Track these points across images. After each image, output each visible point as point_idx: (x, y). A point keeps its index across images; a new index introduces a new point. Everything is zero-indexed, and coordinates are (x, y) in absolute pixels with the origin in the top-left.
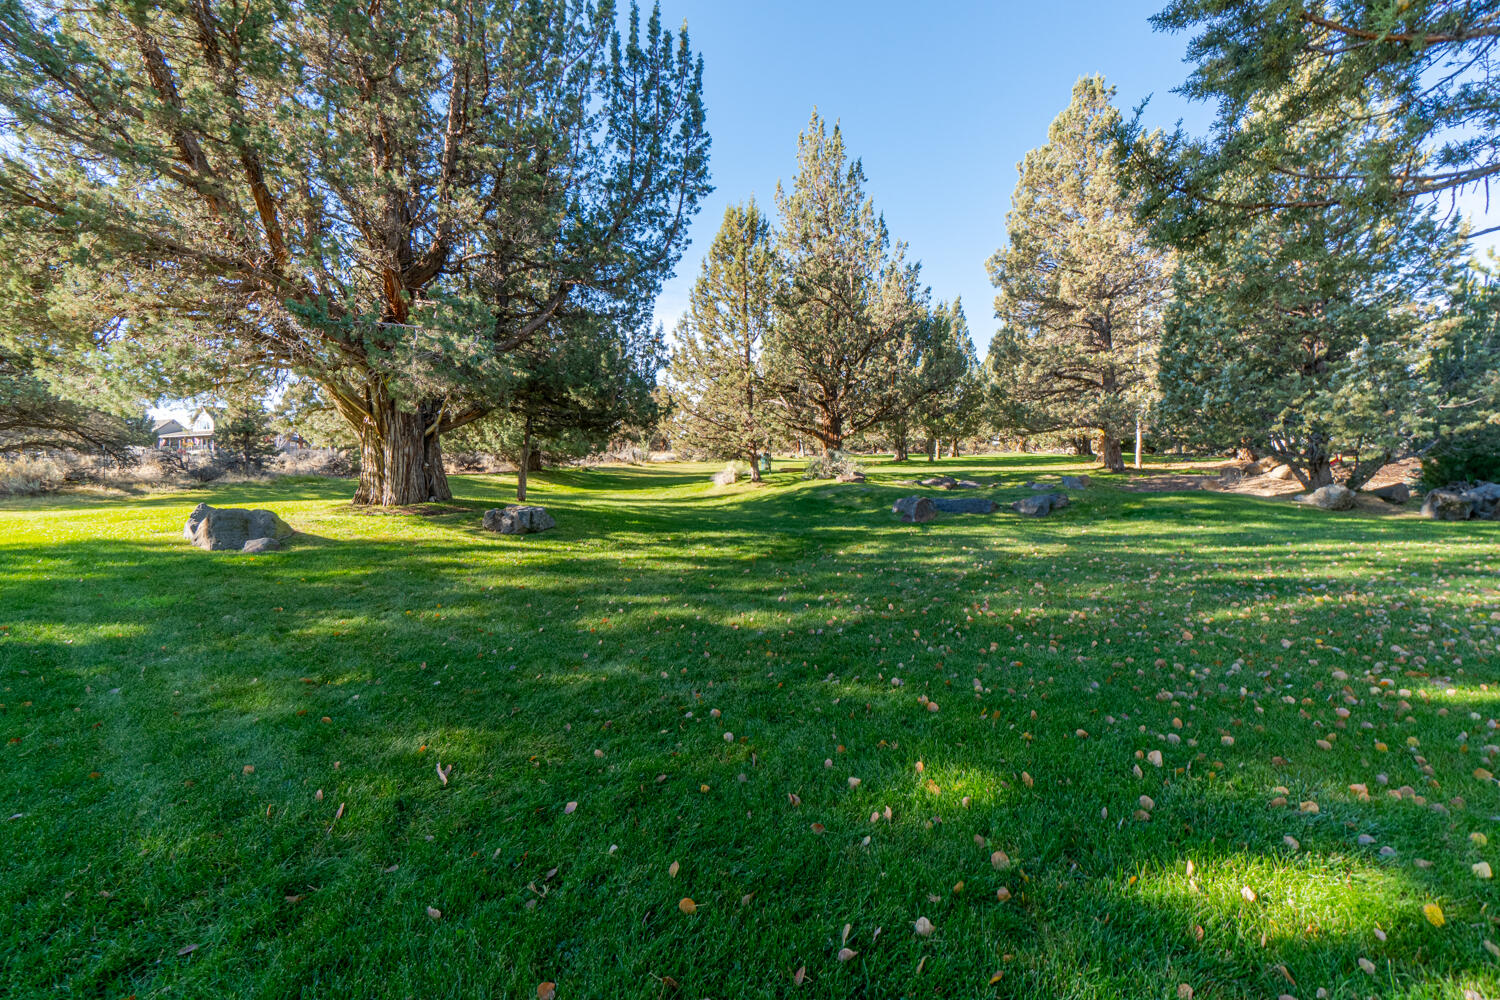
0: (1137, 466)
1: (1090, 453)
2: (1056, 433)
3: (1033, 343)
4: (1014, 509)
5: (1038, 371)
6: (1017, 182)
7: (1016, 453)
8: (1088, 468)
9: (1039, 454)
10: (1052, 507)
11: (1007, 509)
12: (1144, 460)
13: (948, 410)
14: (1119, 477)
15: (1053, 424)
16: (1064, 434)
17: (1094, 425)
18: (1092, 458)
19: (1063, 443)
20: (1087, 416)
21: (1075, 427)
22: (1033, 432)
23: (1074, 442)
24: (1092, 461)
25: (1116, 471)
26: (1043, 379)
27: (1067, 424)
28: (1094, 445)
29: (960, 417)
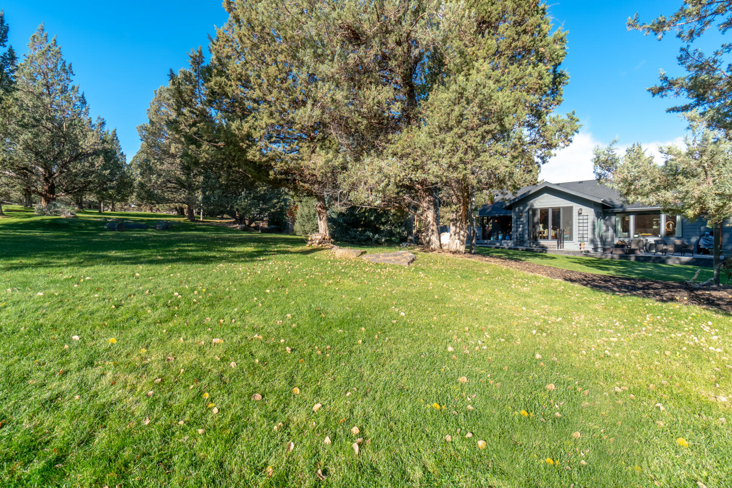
0: (201, 220)
1: (184, 214)
2: (168, 204)
3: (159, 167)
4: (154, 228)
5: (161, 180)
6: (153, 98)
7: (148, 212)
8: (182, 219)
9: (158, 213)
10: (167, 228)
11: (151, 228)
12: (203, 219)
13: (111, 188)
14: (193, 223)
15: (168, 201)
16: (172, 205)
17: (184, 203)
18: (184, 216)
19: (171, 210)
20: (181, 199)
21: (176, 203)
22: (158, 203)
23: (176, 209)
24: (184, 217)
25: (192, 221)
26: (164, 182)
27: (172, 202)
28: (185, 211)
29: (119, 192)
